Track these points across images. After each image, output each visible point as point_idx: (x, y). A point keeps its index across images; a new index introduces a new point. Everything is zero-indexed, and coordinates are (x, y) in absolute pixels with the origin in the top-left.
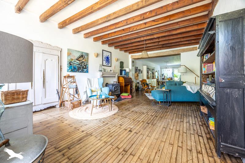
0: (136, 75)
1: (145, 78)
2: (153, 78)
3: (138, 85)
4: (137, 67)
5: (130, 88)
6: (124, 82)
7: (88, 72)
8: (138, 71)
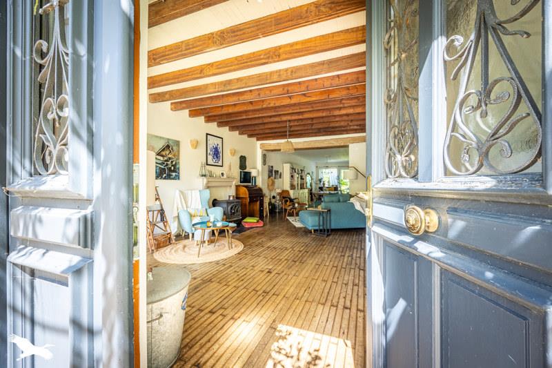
0: (270, 183)
1: (287, 187)
2: (302, 187)
3: (273, 201)
4: (272, 167)
5: (260, 208)
6: (248, 196)
7: (179, 179)
8: (273, 173)
